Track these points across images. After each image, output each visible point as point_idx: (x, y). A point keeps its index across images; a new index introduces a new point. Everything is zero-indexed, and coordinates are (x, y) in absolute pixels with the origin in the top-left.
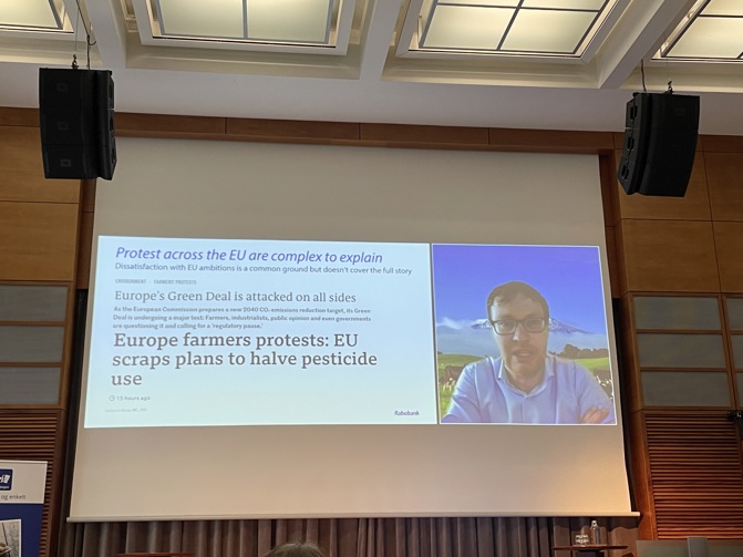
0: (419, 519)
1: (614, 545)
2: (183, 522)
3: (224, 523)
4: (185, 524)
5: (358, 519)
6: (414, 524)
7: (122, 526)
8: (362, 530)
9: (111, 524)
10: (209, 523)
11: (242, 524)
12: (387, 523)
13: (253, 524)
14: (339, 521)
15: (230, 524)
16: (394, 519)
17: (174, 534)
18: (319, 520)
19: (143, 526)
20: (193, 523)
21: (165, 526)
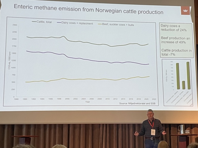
0: (122, 124)
1: (193, 134)
2: (35, 125)
3: (50, 125)
4: (36, 125)
5: (100, 124)
6: (120, 126)
7: (12, 126)
8: (101, 128)
9: (9, 125)
10: (45, 125)
11: (57, 126)
12: (111, 126)
13: (61, 126)
14: (93, 125)
15: (53, 126)
16: (113, 124)
17: (32, 129)
18: (86, 124)
19: (20, 126)
20: (39, 125)
21: (29, 126)
